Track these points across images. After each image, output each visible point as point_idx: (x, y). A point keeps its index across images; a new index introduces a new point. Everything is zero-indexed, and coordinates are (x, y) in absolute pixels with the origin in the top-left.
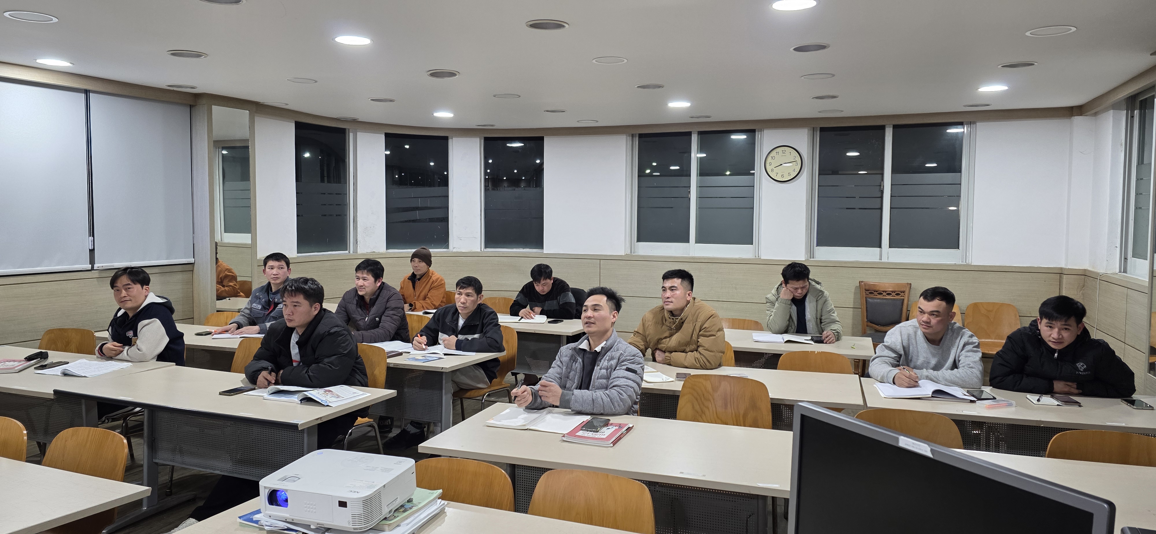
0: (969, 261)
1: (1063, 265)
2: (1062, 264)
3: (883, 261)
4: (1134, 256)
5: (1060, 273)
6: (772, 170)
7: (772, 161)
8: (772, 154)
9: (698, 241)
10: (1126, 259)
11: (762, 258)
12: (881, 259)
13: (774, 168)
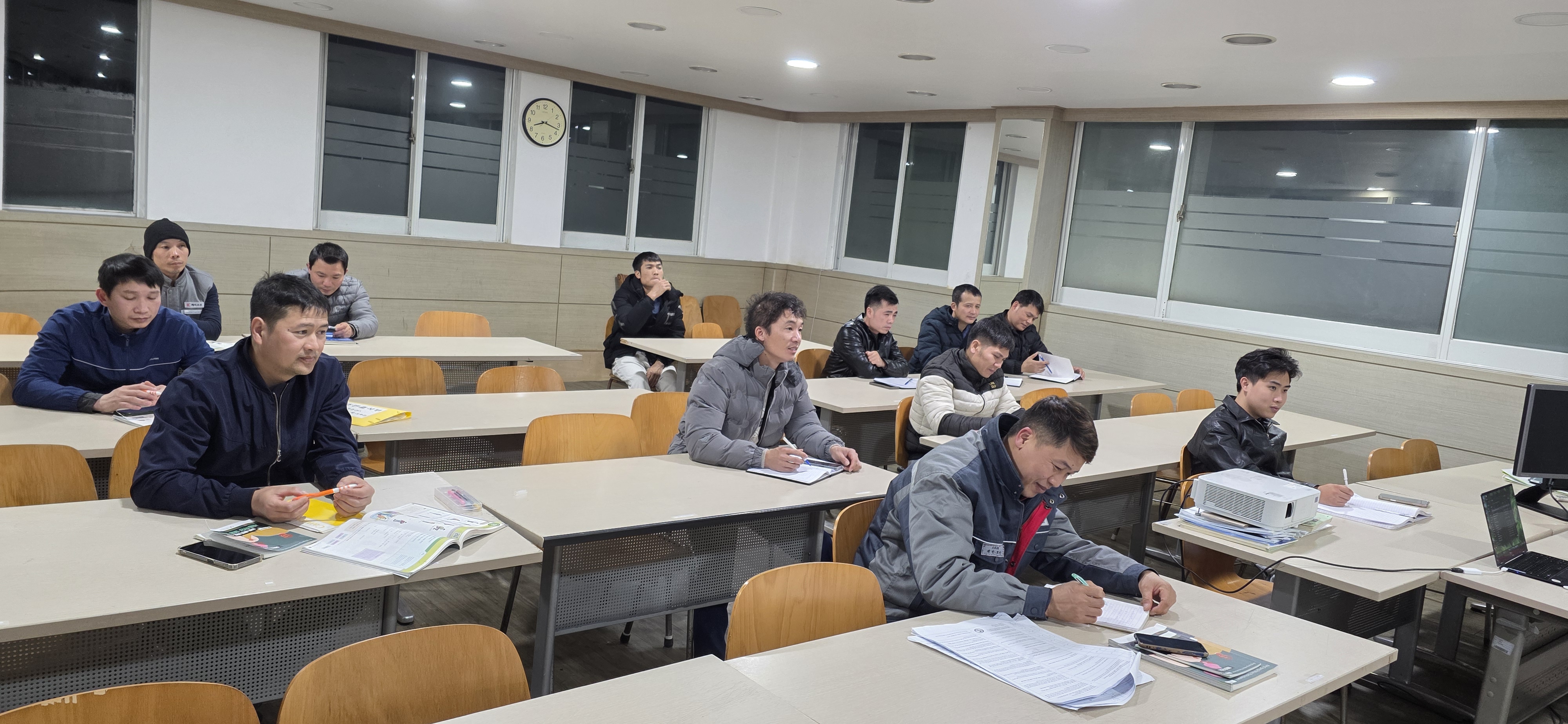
0: (700, 254)
1: (766, 261)
2: (766, 259)
3: (629, 251)
4: (846, 255)
5: (766, 267)
6: (531, 128)
7: (532, 117)
8: (531, 108)
9: (422, 215)
10: (838, 258)
11: (512, 243)
12: (627, 249)
13: (534, 127)
